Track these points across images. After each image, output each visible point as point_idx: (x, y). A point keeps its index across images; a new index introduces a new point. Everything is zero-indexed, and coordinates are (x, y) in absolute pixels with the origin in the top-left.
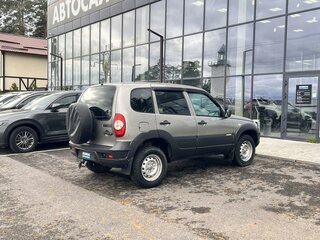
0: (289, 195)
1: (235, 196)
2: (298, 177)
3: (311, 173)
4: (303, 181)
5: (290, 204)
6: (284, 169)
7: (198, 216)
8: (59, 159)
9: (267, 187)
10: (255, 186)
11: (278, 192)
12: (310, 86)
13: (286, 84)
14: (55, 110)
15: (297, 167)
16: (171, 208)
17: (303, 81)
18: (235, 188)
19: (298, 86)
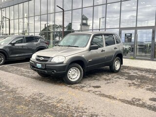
0: (131, 80)
1: (109, 81)
2: (132, 73)
3: (136, 71)
4: (135, 74)
5: (133, 83)
6: (124, 70)
7: (97, 89)
8: (19, 68)
9: (121, 77)
10: (116, 77)
11: (126, 79)
12: (131, 34)
13: (120, 33)
14: (13, 44)
15: (130, 69)
16: (84, 87)
17: (128, 32)
18: (107, 78)
19: (126, 34)
